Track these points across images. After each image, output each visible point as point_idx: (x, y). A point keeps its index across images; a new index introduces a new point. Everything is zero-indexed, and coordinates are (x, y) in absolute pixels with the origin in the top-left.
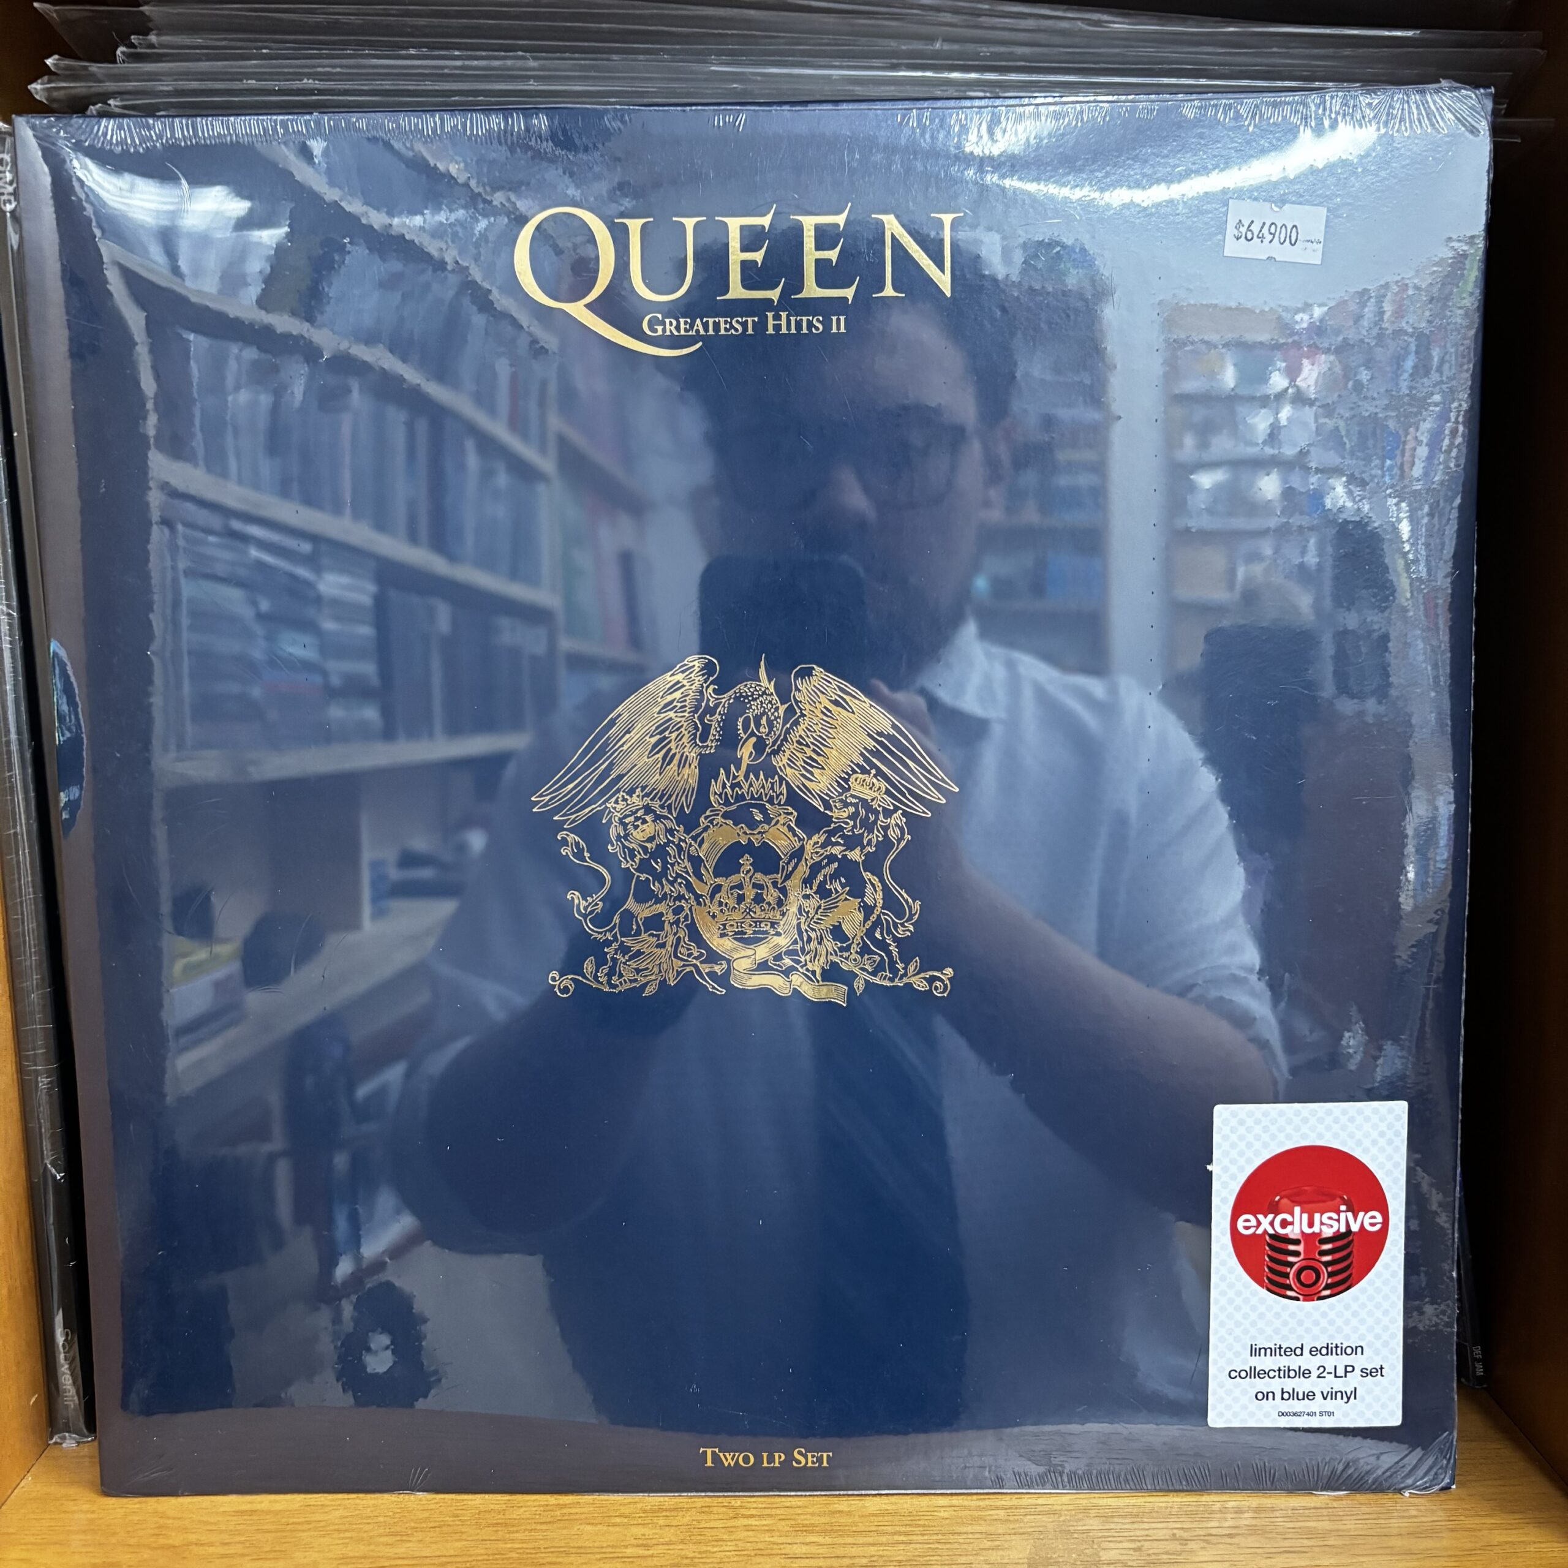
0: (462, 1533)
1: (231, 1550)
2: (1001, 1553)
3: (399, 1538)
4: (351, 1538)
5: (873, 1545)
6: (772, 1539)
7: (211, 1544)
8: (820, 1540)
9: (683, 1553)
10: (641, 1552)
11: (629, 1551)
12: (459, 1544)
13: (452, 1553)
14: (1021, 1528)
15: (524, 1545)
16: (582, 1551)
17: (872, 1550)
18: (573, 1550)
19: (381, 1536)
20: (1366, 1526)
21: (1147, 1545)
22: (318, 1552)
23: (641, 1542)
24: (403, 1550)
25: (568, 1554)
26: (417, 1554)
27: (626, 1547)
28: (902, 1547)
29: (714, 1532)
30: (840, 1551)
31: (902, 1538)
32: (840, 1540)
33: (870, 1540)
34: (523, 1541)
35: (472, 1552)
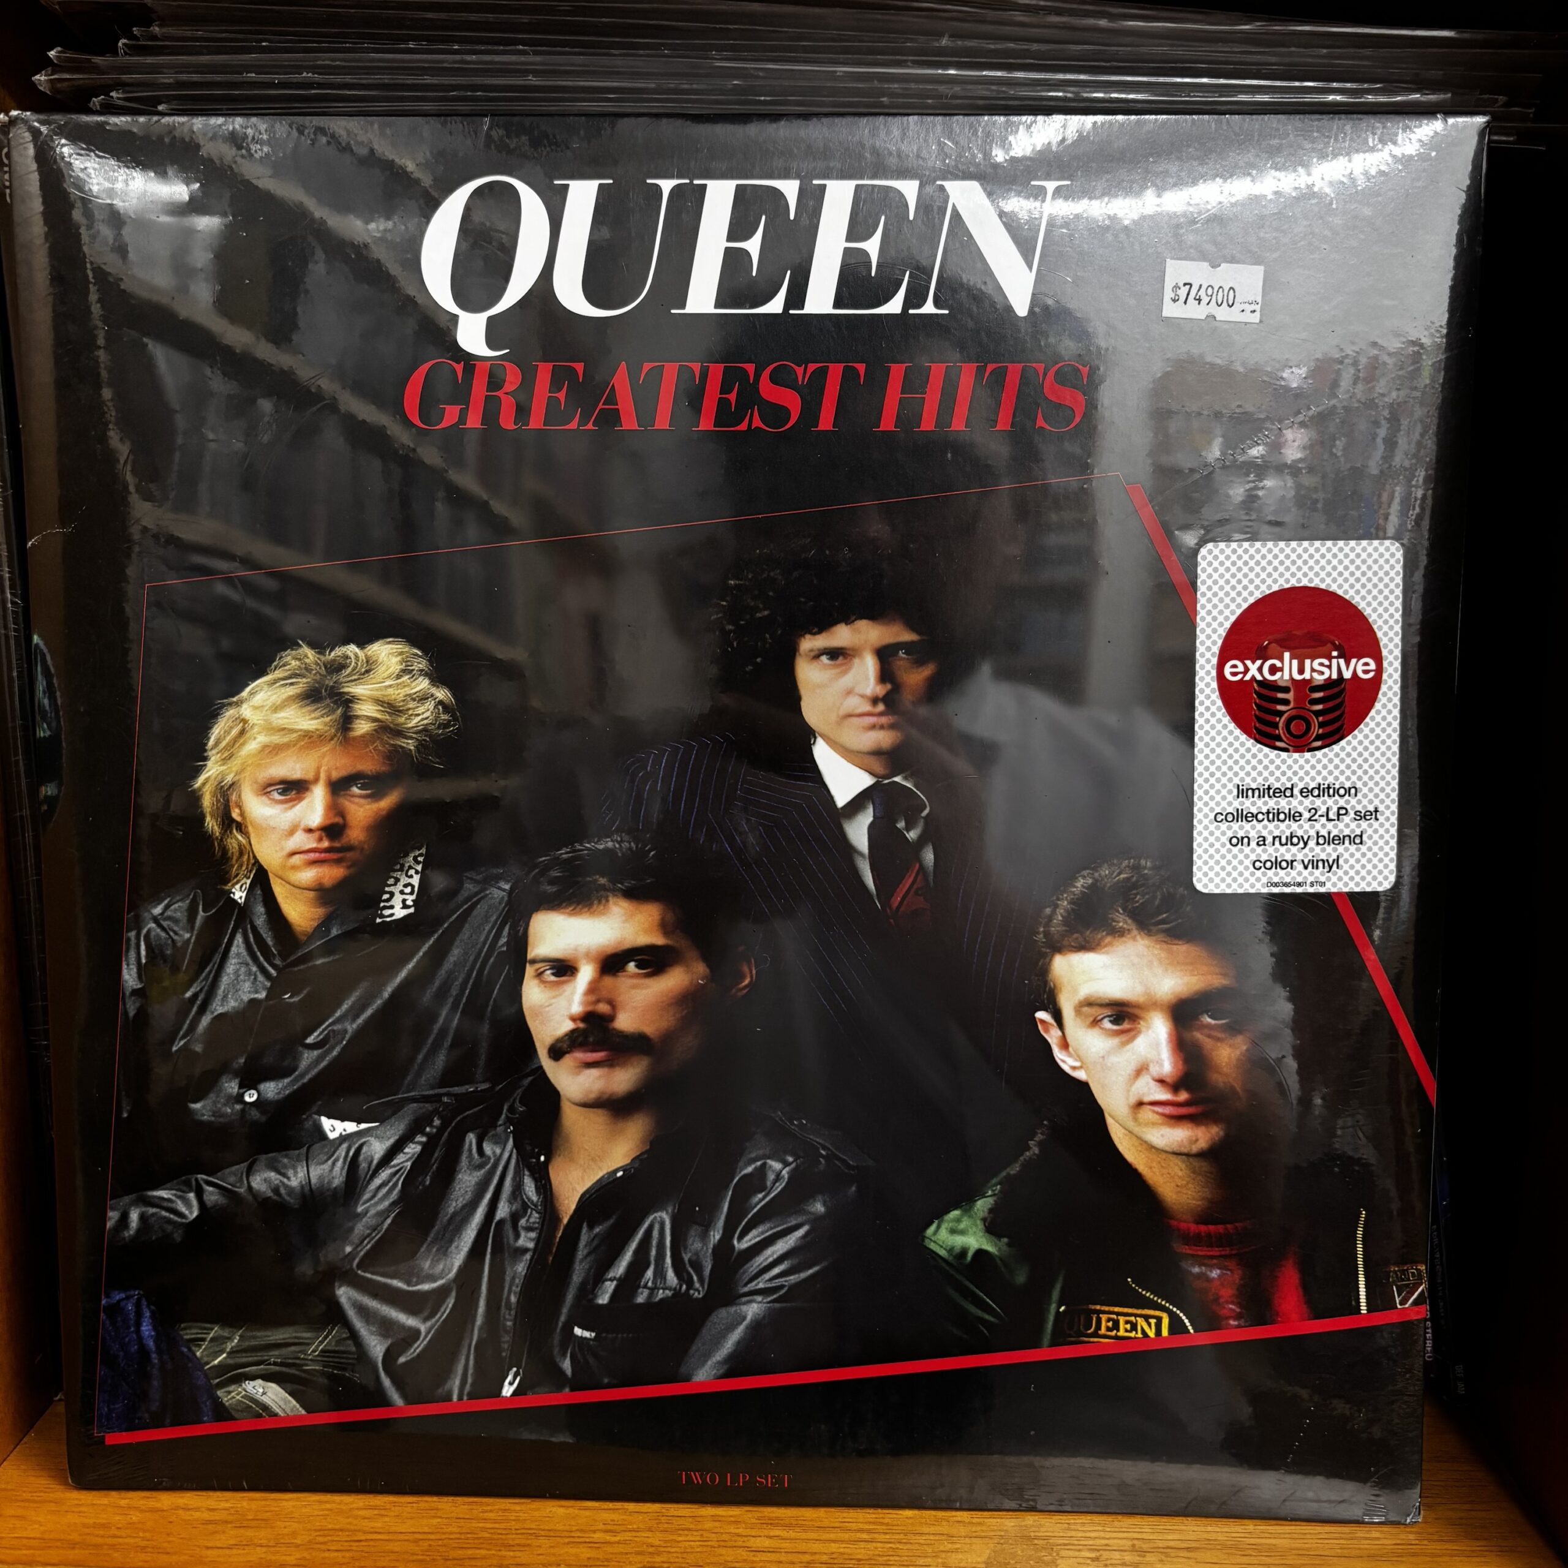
0: (437, 1509)
1: (216, 1516)
2: (960, 1556)
3: (376, 1512)
4: (330, 1510)
5: (834, 1541)
6: (737, 1531)
7: (197, 1509)
8: (784, 1534)
9: (650, 1540)
10: (608, 1537)
11: (597, 1536)
12: (435, 1521)
13: (426, 1529)
14: (983, 1531)
15: (497, 1526)
16: (552, 1534)
17: (834, 1547)
18: (543, 1533)
19: (359, 1509)
20: (1327, 1546)
21: (1105, 1555)
22: (299, 1522)
23: (609, 1527)
24: (379, 1525)
25: (537, 1536)
26: (393, 1529)
27: (594, 1532)
28: (862, 1545)
29: (681, 1521)
30: (802, 1547)
31: (865, 1536)
32: (804, 1535)
33: (832, 1536)
34: (495, 1521)
35: (445, 1530)
